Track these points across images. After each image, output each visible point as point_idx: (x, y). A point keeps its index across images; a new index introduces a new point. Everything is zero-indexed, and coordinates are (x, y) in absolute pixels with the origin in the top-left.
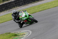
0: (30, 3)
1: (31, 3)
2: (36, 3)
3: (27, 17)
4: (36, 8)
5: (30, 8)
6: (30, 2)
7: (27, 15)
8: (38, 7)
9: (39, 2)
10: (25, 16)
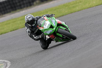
0: (7, 12)
1: (10, 12)
2: (18, 12)
3: (54, 29)
4: (19, 22)
5: (8, 21)
6: (8, 10)
7: (55, 25)
8: (21, 20)
9: (24, 11)
10: (49, 26)
